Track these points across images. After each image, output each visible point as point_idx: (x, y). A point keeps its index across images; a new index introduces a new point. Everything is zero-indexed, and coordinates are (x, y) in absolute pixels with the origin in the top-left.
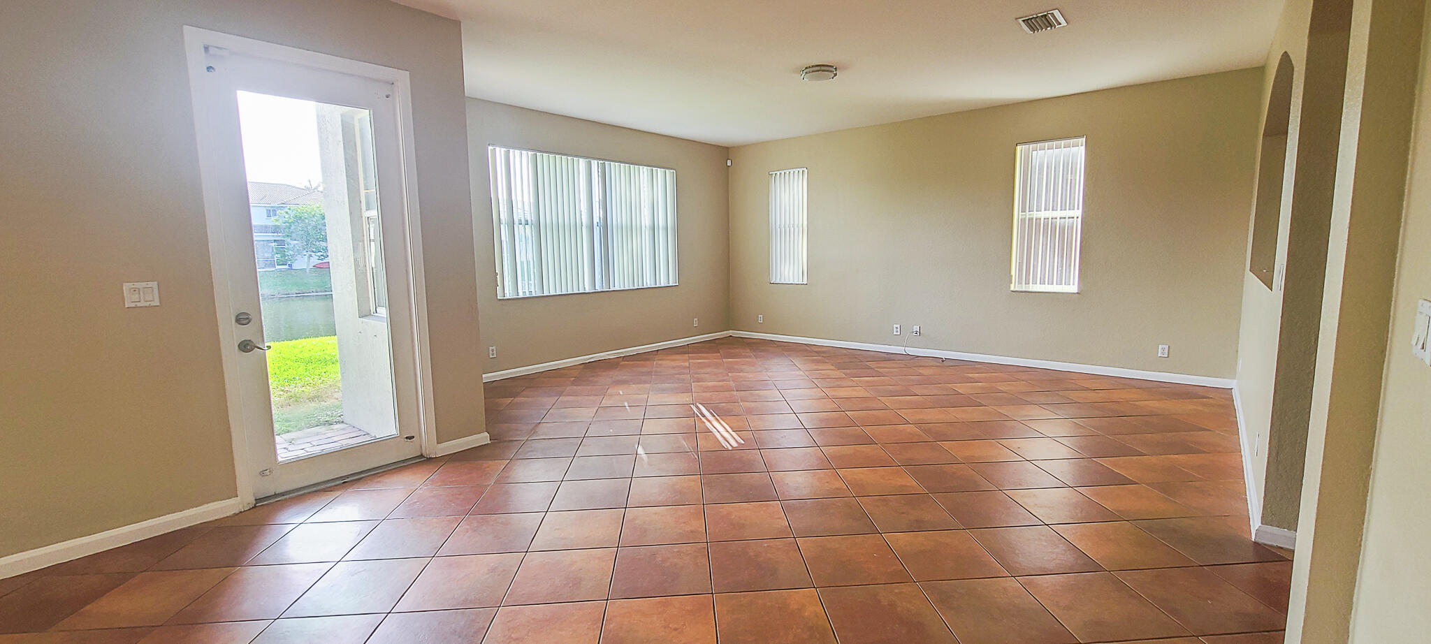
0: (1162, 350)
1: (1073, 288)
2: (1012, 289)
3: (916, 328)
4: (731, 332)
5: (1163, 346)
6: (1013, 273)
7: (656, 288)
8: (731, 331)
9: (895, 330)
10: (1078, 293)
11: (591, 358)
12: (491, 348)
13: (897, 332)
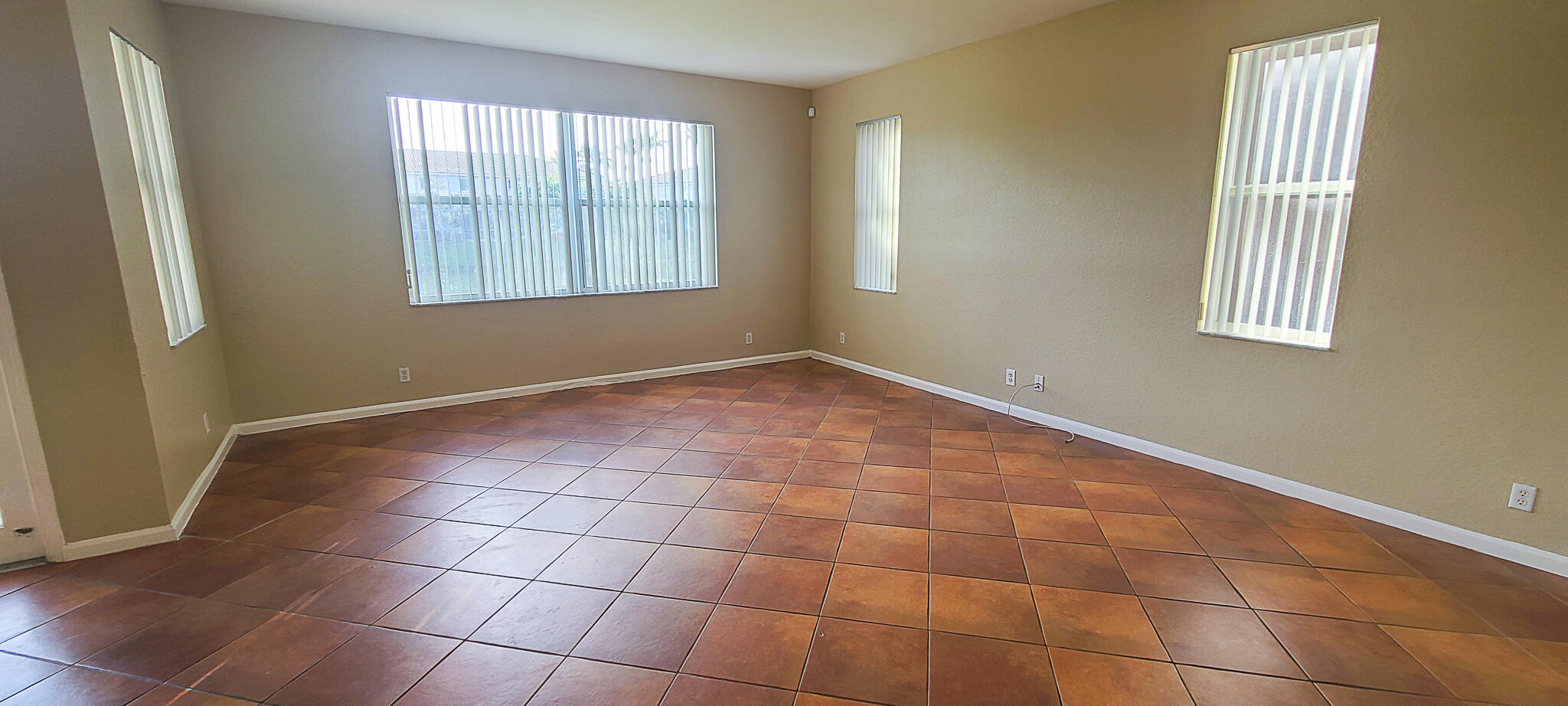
0: (1519, 495)
1: (1322, 339)
2: (1201, 328)
3: (1038, 379)
4: (810, 353)
5: (1524, 487)
6: (1205, 300)
7: (678, 290)
8: (810, 351)
9: (1008, 377)
10: (1330, 350)
11: (566, 385)
12: (401, 369)
13: (1011, 380)
